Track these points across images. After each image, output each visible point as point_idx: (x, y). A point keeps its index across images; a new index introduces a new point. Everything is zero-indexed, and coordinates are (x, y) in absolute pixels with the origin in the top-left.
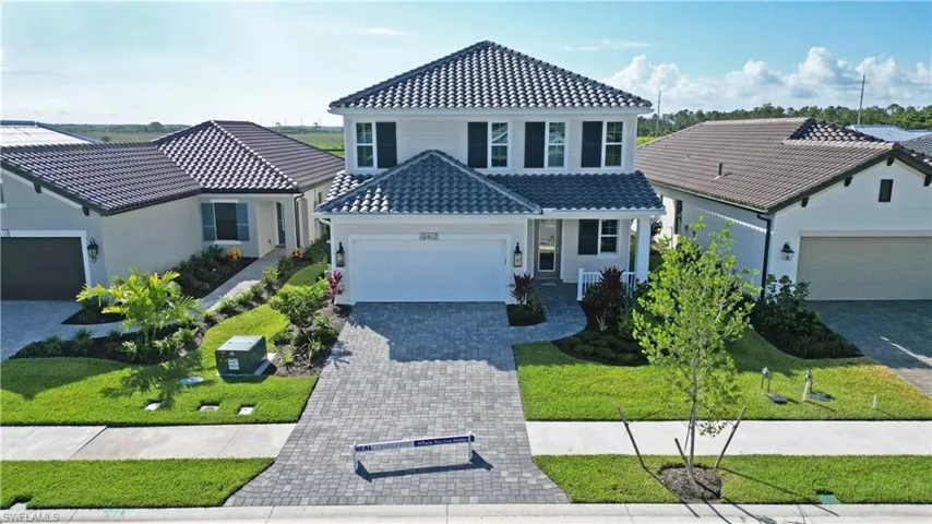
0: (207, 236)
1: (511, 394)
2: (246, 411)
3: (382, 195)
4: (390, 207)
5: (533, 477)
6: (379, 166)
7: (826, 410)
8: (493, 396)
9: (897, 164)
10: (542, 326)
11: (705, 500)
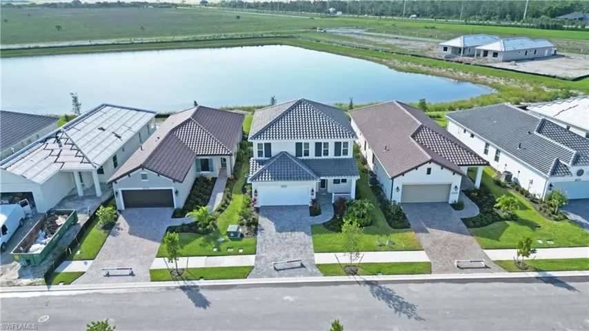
0: (198, 170)
1: (310, 244)
2: (241, 251)
3: (268, 173)
4: (271, 178)
5: (316, 270)
6: (266, 157)
7: (392, 248)
8: (305, 245)
9: (432, 164)
10: (320, 216)
11: (353, 275)
